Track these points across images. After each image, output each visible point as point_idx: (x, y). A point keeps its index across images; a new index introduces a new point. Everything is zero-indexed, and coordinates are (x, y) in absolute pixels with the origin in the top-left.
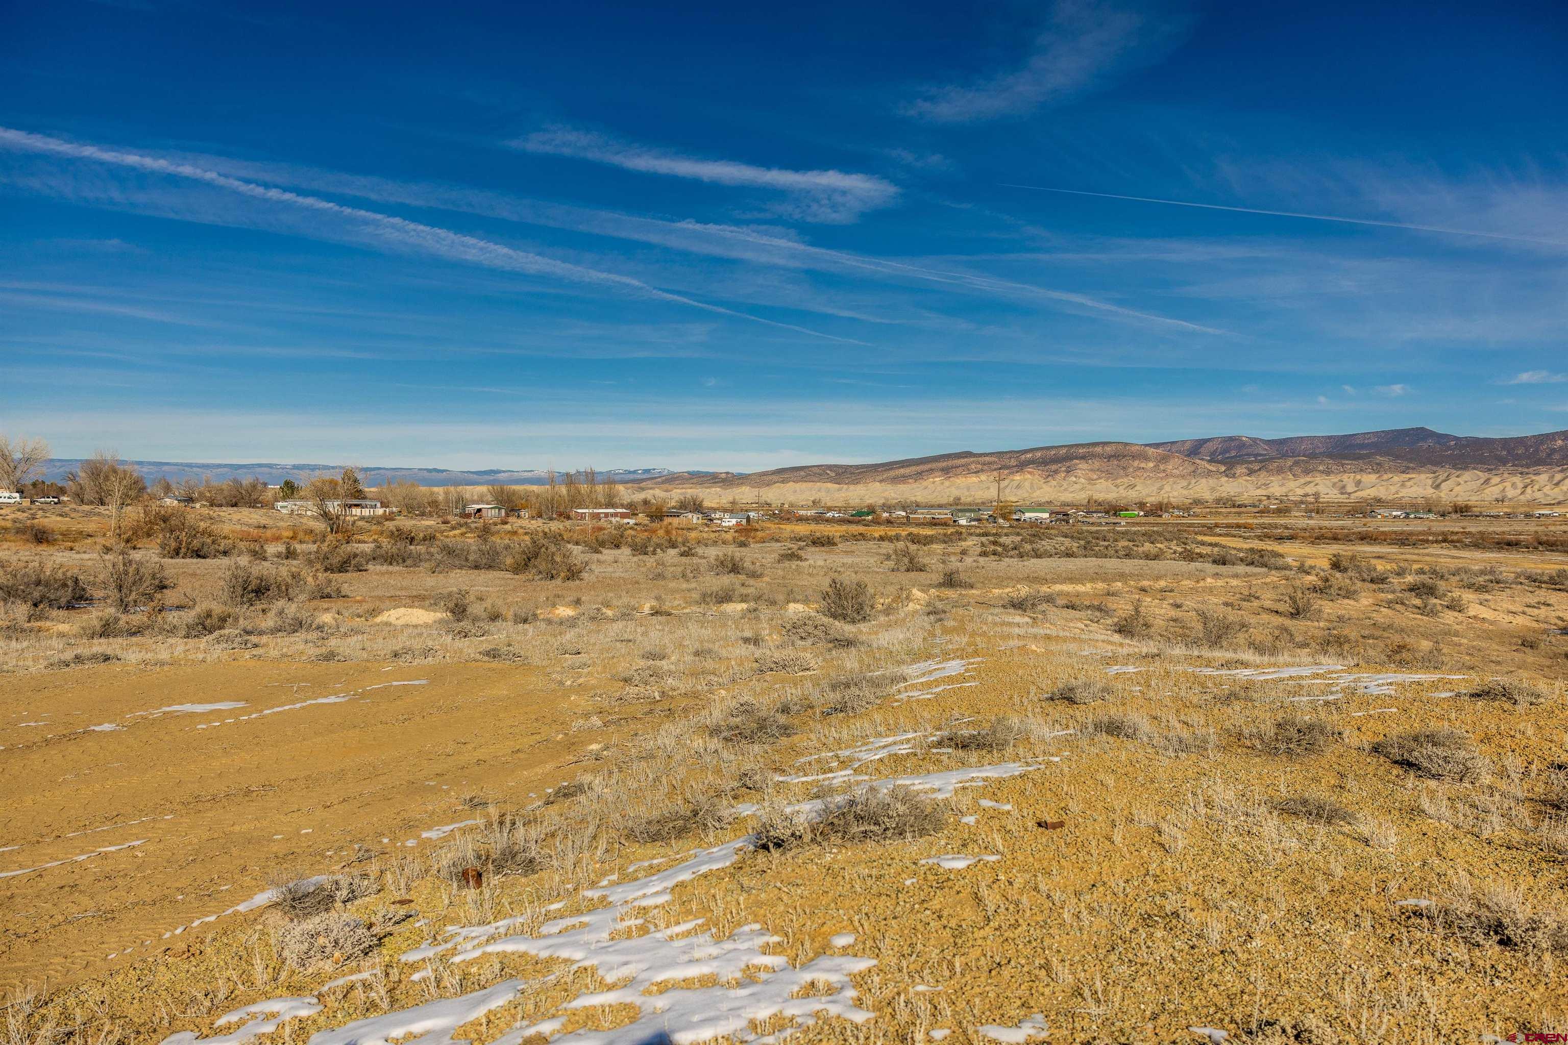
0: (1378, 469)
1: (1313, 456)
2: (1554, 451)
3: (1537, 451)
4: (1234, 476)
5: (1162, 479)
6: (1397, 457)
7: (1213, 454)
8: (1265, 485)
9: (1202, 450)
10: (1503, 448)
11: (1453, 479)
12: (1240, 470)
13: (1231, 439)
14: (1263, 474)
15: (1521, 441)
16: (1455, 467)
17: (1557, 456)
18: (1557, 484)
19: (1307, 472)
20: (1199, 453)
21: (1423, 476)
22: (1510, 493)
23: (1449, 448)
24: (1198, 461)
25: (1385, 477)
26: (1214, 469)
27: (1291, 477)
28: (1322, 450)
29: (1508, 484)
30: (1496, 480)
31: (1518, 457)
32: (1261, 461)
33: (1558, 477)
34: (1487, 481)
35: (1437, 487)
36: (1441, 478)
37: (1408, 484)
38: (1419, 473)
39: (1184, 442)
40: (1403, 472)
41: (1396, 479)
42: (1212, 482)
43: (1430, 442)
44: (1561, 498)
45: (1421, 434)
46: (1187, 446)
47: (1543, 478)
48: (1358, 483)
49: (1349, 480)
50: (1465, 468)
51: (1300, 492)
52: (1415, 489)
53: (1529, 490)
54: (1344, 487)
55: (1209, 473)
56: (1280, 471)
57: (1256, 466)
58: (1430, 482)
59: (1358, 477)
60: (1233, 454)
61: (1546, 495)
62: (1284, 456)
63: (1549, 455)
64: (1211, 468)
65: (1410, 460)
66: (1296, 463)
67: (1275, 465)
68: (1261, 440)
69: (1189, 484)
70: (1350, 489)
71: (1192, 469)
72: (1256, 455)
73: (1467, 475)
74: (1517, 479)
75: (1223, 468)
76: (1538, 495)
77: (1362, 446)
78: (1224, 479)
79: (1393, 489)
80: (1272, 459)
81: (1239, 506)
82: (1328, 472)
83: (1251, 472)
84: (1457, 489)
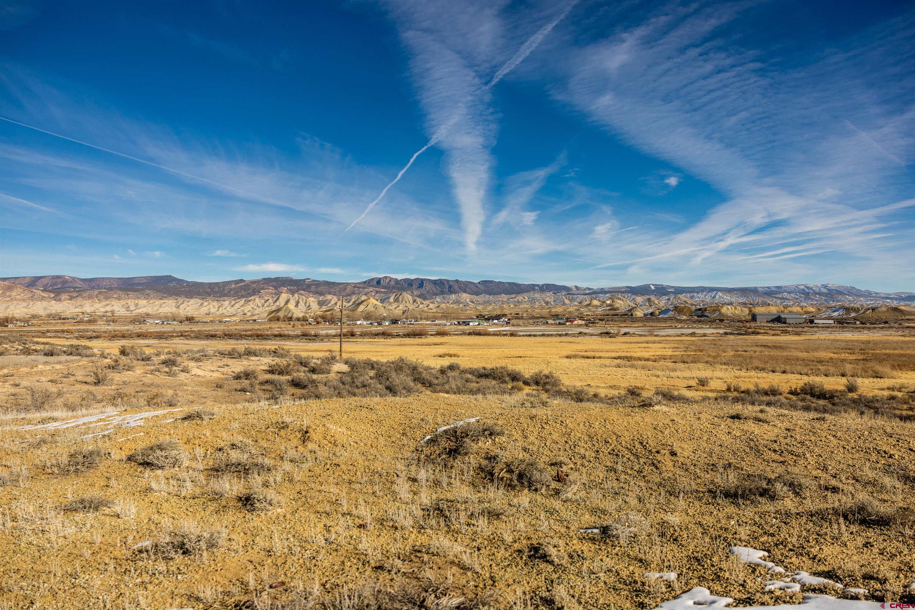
0: (147, 297)
1: (111, 289)
2: (231, 290)
3: (223, 289)
4: (60, 300)
5: (8, 301)
6: (158, 291)
7: (45, 286)
8: (80, 305)
9: (38, 283)
10: (209, 288)
11: (186, 303)
12: (64, 296)
13: (58, 277)
14: (79, 299)
15: (216, 284)
16: (186, 297)
17: (232, 292)
18: (233, 306)
19: (107, 298)
20: (35, 286)
21: (171, 301)
22: (213, 310)
23: (184, 287)
24: (35, 291)
25: (151, 302)
26: (46, 296)
27: (97, 301)
28: (115, 286)
29: (211, 306)
30: (206, 304)
31: (215, 292)
32: (78, 292)
33: (233, 302)
34: (202, 305)
35: (178, 307)
36: (180, 302)
37: (163, 305)
38: (169, 300)
39: (24, 278)
40: (161, 299)
41: (157, 303)
42: (45, 304)
43: (174, 283)
44: (234, 313)
45: (169, 279)
46: (27, 280)
47: (227, 303)
48: (137, 305)
49: (131, 303)
50: (191, 298)
51: (103, 310)
52: (167, 308)
53: (221, 309)
54: (128, 307)
55: (43, 298)
56: (90, 297)
57: (75, 294)
58: (174, 304)
59: (137, 302)
60: (59, 286)
61: (228, 311)
62: (93, 288)
63: (229, 292)
64: (44, 295)
65: (164, 293)
66: (100, 293)
67: (87, 294)
68: (78, 278)
69: (29, 305)
70: (132, 308)
71: (30, 295)
72: (75, 288)
73: (192, 301)
74: (215, 303)
75: (53, 295)
76: (225, 311)
77: (139, 284)
78: (53, 302)
79: (156, 308)
80: (84, 290)
81: (64, 319)
82: (119, 299)
83: (71, 298)
84: (188, 308)
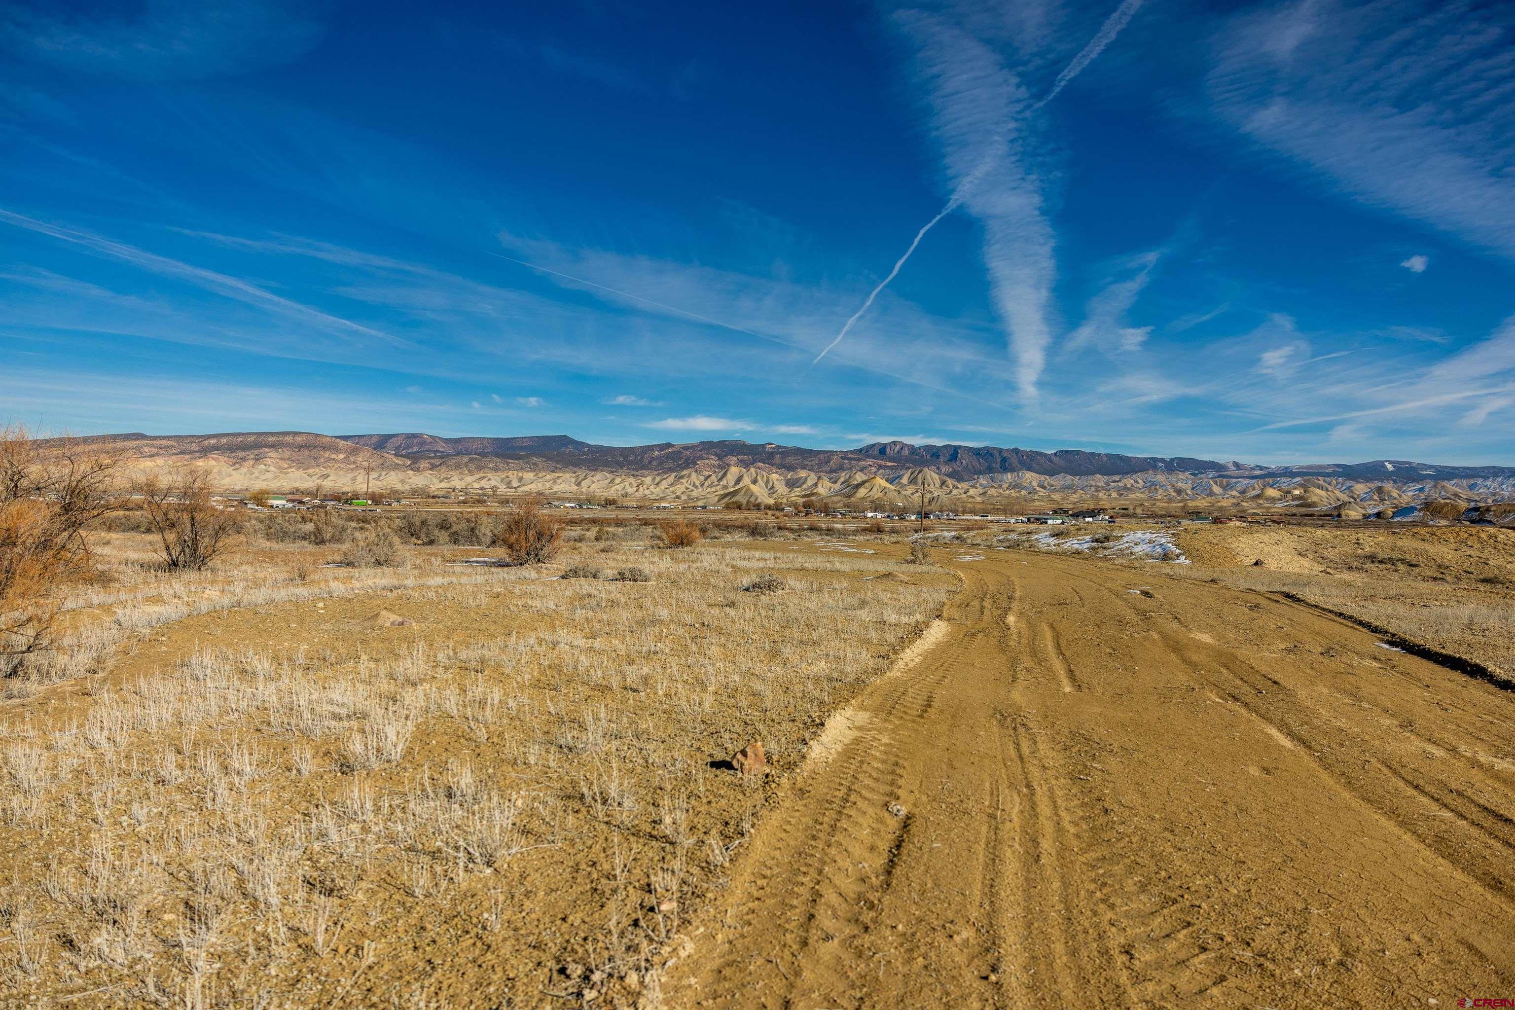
0: (534, 468)
1: (483, 455)
2: (653, 459)
3: (642, 458)
4: (418, 470)
5: (352, 470)
6: (549, 459)
7: (397, 449)
8: (446, 478)
9: (388, 444)
10: (621, 455)
11: (590, 479)
12: (423, 464)
13: (414, 436)
14: (444, 468)
15: (632, 450)
16: (589, 469)
17: (654, 463)
18: (657, 484)
19: (480, 468)
20: (385, 447)
21: (568, 475)
22: (629, 490)
23: (584, 453)
24: (386, 455)
25: (540, 475)
26: (400, 463)
27: (467, 472)
28: (489, 450)
29: (627, 484)
30: (618, 480)
31: (630, 463)
32: (441, 457)
33: (658, 479)
34: (613, 480)
35: (579, 484)
36: (582, 477)
37: (559, 481)
38: (564, 472)
39: (371, 436)
40: (553, 471)
41: (548, 477)
42: (400, 474)
43: (570, 448)
45: (565, 440)
46: (374, 440)
47: (648, 480)
48: (520, 479)
49: (513, 476)
50: (596, 470)
51: (476, 485)
52: (563, 485)
53: (640, 488)
54: (510, 482)
55: (396, 467)
56: (458, 466)
57: (437, 462)
58: (573, 480)
59: (520, 474)
60: (415, 449)
61: (652, 492)
62: (459, 453)
63: (650, 462)
64: (397, 461)
65: (558, 462)
66: (471, 460)
67: (454, 461)
68: (439, 438)
70: (515, 484)
71: (381, 461)
72: (435, 452)
73: (599, 476)
74: (632, 480)
75: (409, 463)
76: (647, 492)
77: (522, 448)
78: (411, 472)
79: (548, 485)
80: (448, 456)
81: (434, 497)
82: (496, 470)
83: (433, 467)
84: (593, 486)
